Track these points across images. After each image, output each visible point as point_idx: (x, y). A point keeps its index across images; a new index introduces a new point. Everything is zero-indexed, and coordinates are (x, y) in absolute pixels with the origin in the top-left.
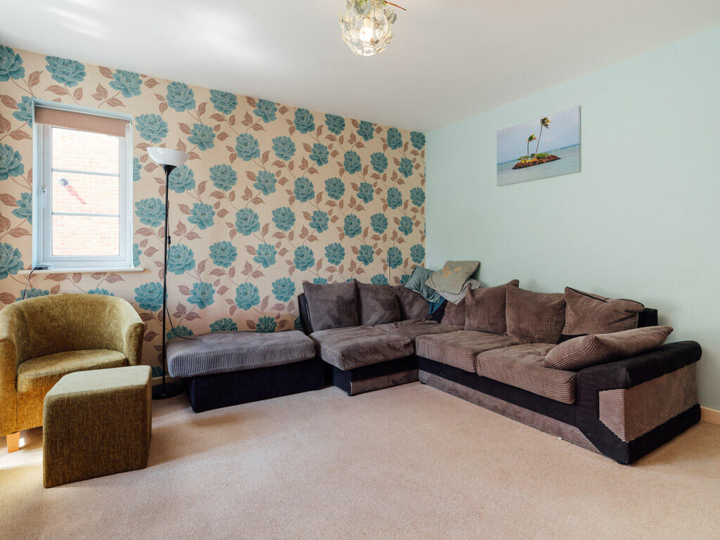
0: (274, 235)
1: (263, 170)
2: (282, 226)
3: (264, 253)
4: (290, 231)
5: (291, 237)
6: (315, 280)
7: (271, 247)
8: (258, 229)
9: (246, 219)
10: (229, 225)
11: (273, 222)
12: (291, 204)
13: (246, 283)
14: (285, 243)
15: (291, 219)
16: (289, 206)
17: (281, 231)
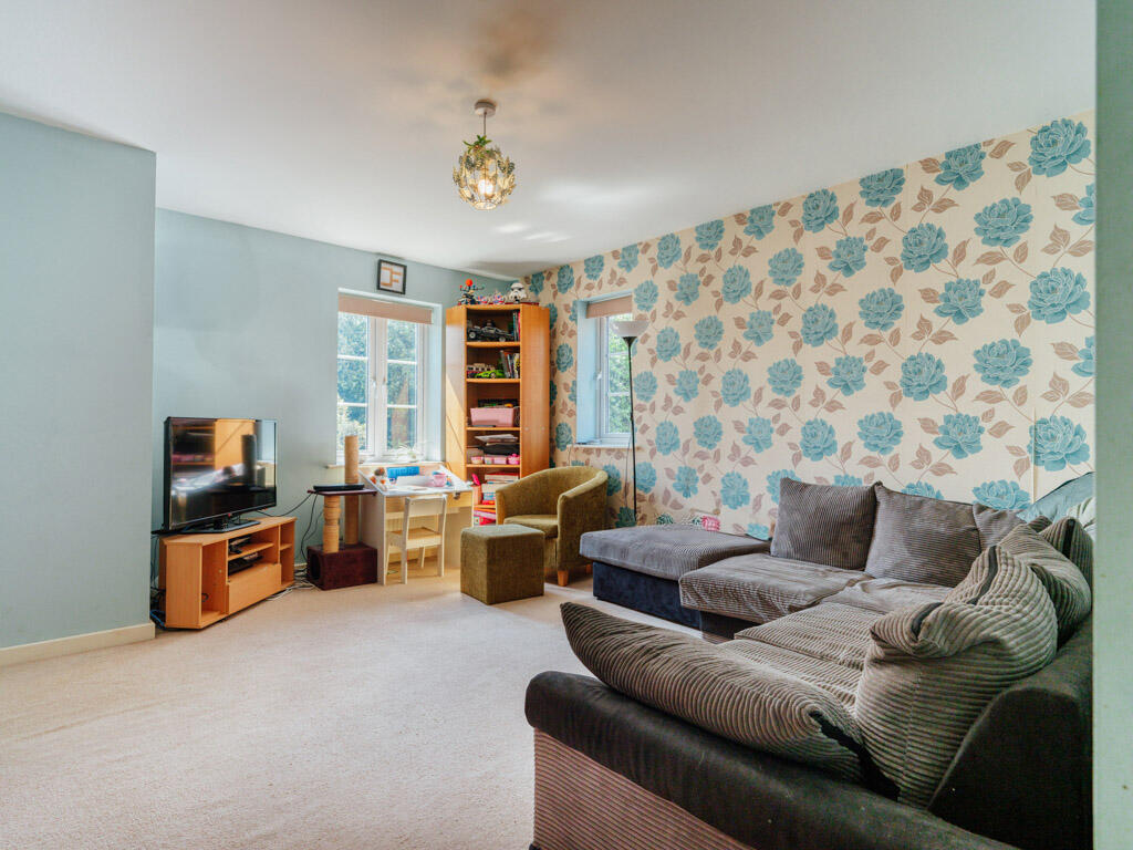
0: (770, 405)
1: (756, 311)
2: (782, 389)
3: (757, 430)
4: (793, 396)
5: (796, 404)
6: (838, 479)
7: (764, 422)
8: (749, 397)
9: (734, 383)
10: (715, 394)
11: (768, 385)
12: (796, 353)
13: (733, 473)
14: (786, 415)
15: (797, 376)
16: (793, 357)
17: (781, 397)
